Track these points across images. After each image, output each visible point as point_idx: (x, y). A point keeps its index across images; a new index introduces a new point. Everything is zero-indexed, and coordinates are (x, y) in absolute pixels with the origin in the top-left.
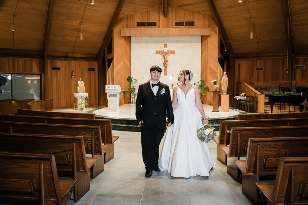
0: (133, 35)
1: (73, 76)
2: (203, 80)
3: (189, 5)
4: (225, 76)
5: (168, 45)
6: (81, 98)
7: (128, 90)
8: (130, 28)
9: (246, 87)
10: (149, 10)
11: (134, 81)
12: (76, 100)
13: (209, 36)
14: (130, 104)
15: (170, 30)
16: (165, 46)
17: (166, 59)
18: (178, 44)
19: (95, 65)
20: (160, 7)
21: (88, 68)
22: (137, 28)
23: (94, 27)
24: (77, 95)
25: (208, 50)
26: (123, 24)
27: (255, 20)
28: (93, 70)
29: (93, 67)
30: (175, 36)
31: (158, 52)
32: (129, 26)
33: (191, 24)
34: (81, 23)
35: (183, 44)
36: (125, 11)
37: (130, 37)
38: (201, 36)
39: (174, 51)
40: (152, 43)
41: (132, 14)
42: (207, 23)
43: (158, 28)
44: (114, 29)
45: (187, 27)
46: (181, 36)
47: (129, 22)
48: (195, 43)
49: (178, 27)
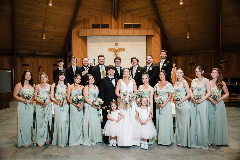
0: (89, 35)
1: (40, 70)
3: (136, 9)
4: (175, 68)
5: (119, 43)
8: (86, 29)
10: (103, 14)
13: (153, 36)
15: (120, 31)
16: (116, 44)
17: (117, 55)
18: (127, 43)
20: (111, 12)
21: (53, 64)
22: (92, 29)
23: (55, 29)
25: (153, 47)
26: (80, 26)
27: (190, 23)
30: (125, 36)
31: (110, 50)
32: (85, 28)
33: (138, 26)
34: (44, 25)
35: (132, 43)
36: (82, 15)
37: (86, 37)
38: (146, 36)
39: (124, 49)
40: (105, 42)
41: (87, 17)
42: (151, 25)
43: (110, 29)
44: (73, 30)
45: (134, 28)
46: (130, 36)
47: (85, 24)
48: (141, 42)
49: (127, 28)
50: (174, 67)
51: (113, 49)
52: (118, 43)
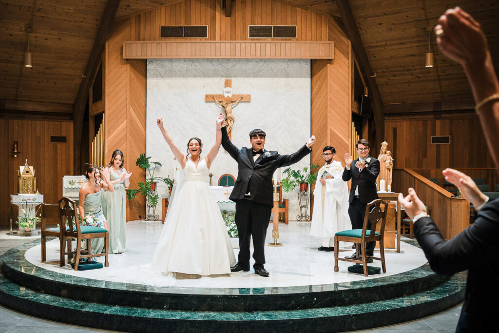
0: (151, 58)
1: (16, 153)
2: (315, 164)
4: (385, 153)
5: (234, 81)
6: (26, 206)
7: (139, 188)
8: (144, 40)
9: (416, 181)
11: (152, 166)
12: (14, 211)
13: (330, 61)
14: (143, 221)
15: (238, 46)
16: (228, 84)
17: (229, 115)
18: (256, 79)
19: (68, 129)
21: (52, 137)
22: (160, 39)
23: (59, 39)
24: (16, 200)
25: (328, 93)
26: (129, 30)
28: (63, 139)
29: (64, 135)
30: (251, 60)
31: (210, 99)
32: (142, 37)
33: (288, 33)
34: (29, 28)
35: (270, 78)
37: (144, 62)
38: (311, 60)
39: (249, 96)
40: (195, 76)
41: (148, 8)
42: (325, 30)
43: (211, 40)
44: (107, 44)
45: (278, 40)
46: (266, 60)
47: (142, 26)
48: (296, 77)
49: (259, 39)
50: (384, 151)
51: (217, 96)
52: (231, 80)
